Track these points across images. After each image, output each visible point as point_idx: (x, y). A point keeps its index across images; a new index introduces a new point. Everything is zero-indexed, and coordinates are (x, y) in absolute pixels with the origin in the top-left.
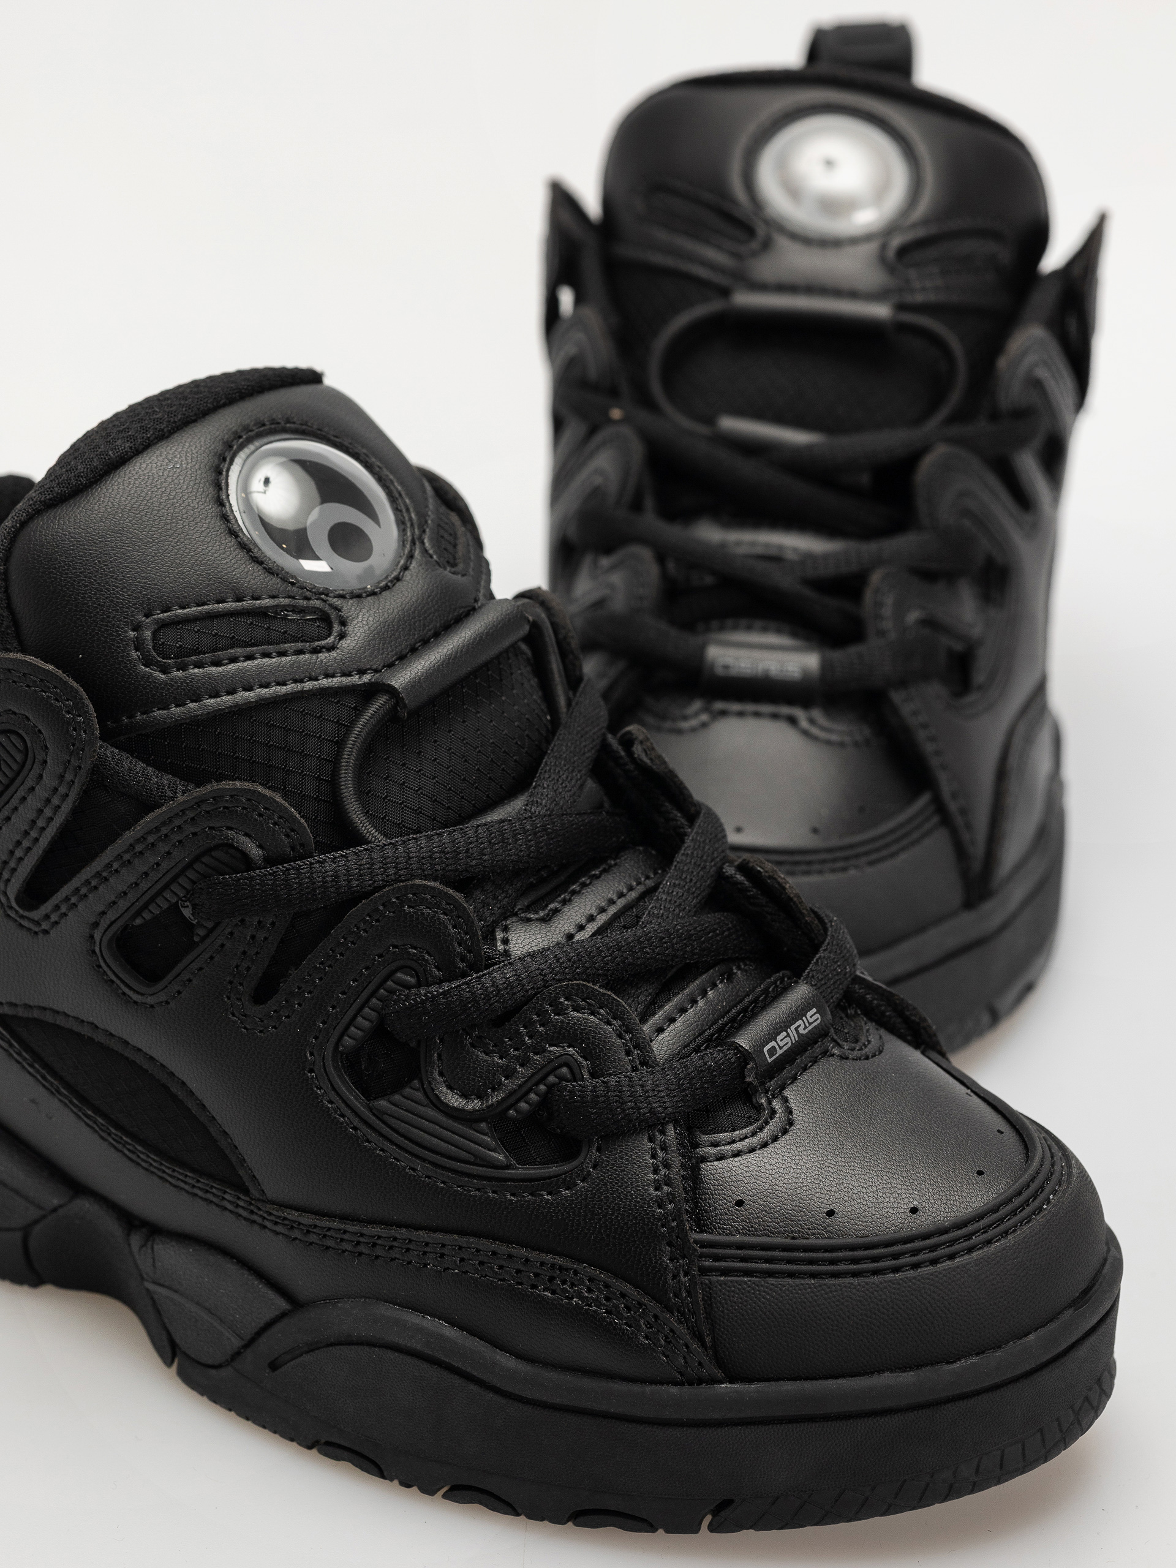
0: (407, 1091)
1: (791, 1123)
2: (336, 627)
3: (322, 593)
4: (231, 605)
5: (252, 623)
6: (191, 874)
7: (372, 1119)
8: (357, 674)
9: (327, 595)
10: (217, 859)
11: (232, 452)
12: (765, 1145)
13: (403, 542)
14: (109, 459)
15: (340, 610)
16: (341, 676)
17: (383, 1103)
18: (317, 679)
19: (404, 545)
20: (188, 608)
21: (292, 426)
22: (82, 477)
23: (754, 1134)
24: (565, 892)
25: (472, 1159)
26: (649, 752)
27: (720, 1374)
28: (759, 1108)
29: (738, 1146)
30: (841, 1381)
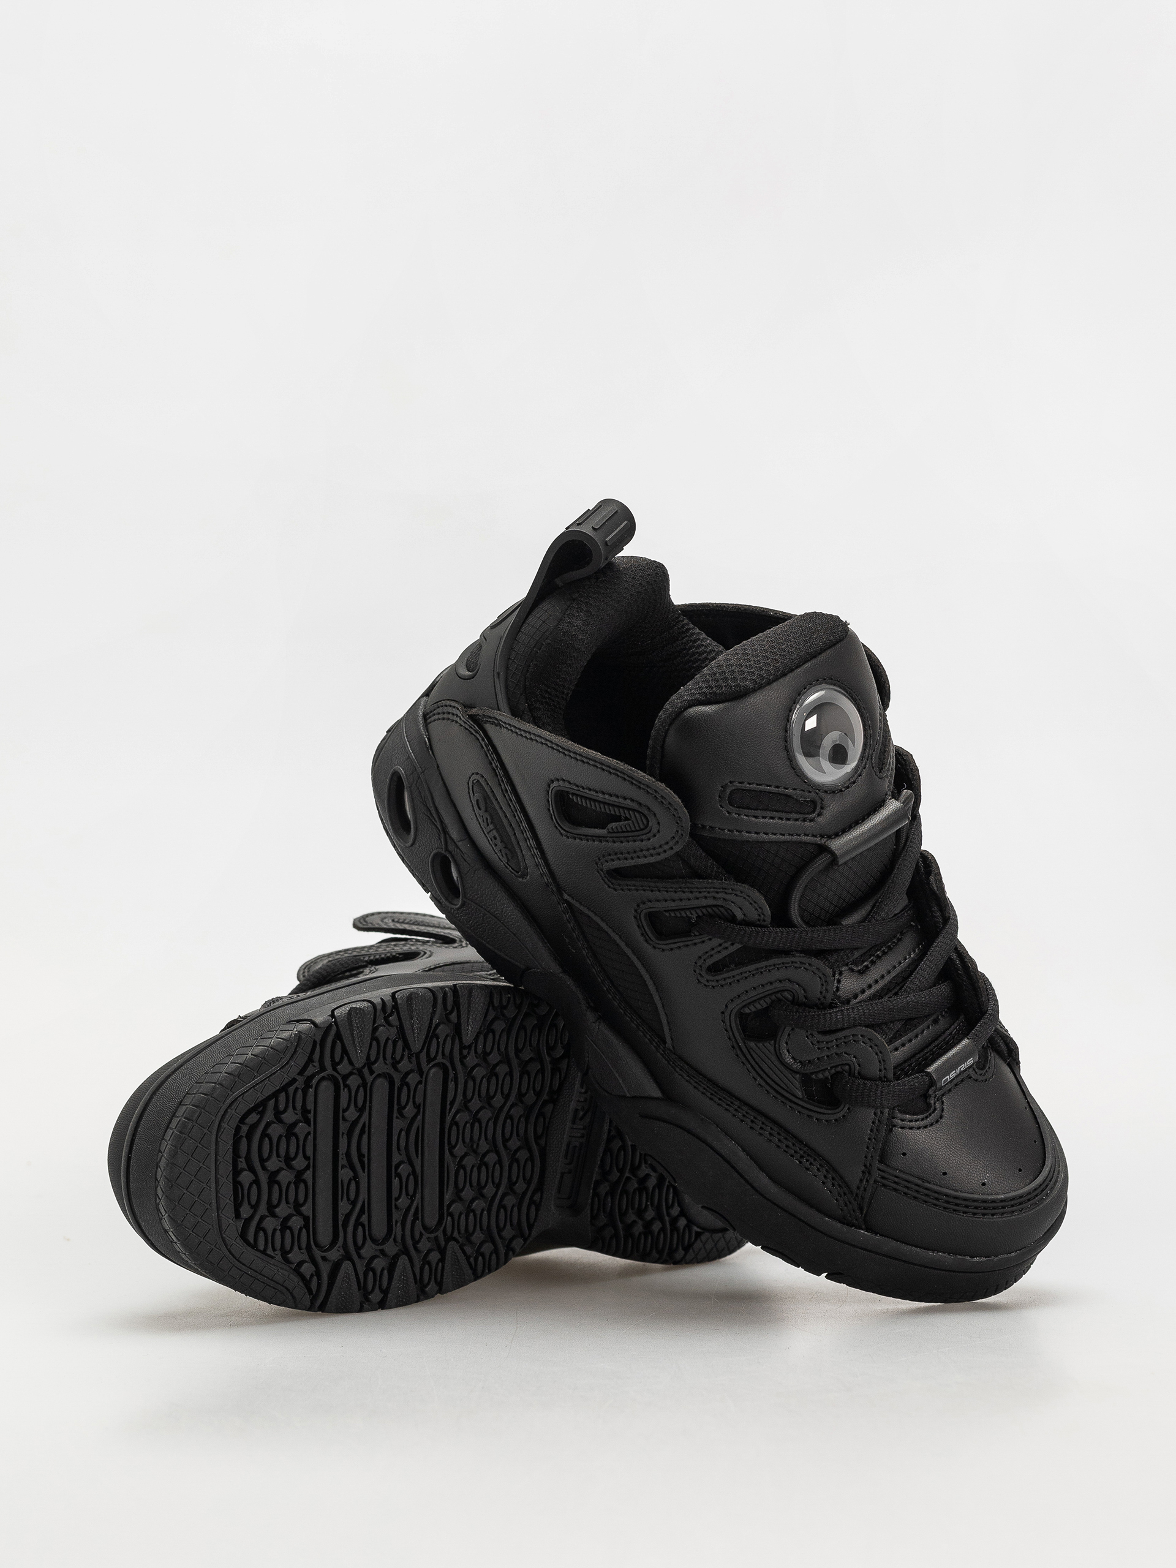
0: (767, 1044)
1: (941, 1117)
2: (819, 809)
4: (773, 789)
5: (779, 800)
6: (704, 911)
7: (745, 1050)
8: (819, 837)
9: (819, 790)
10: (720, 912)
12: (925, 1127)
13: (863, 758)
15: (823, 800)
16: (811, 836)
17: (752, 1044)
18: (799, 835)
19: (862, 760)
21: (830, 681)
23: (923, 1119)
24: (874, 955)
25: (786, 1088)
27: (863, 1226)
28: (929, 1106)
29: (913, 1124)
30: (918, 1250)
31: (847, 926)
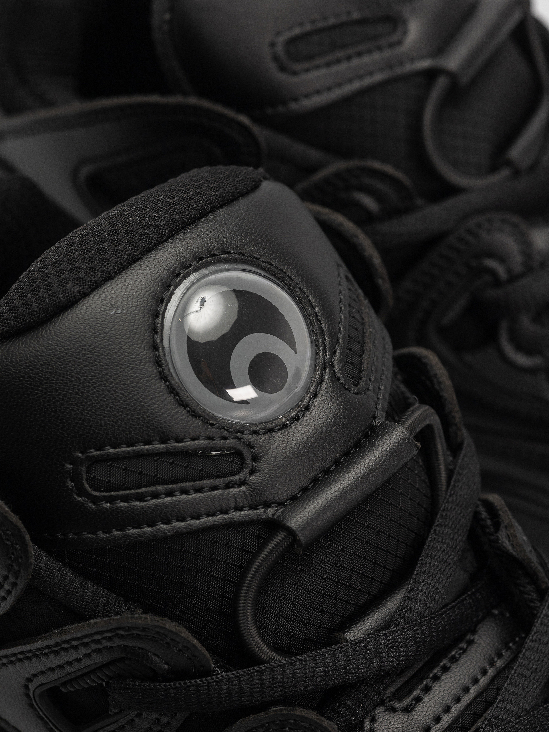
2: (249, 463)
3: (239, 431)
4: (159, 446)
5: (173, 462)
8: (262, 508)
9: (242, 433)
11: (169, 292)
13: (315, 366)
14: (59, 302)
15: (253, 447)
16: (248, 509)
18: (226, 512)
19: (315, 370)
20: (118, 448)
21: (227, 256)
22: (34, 315)
24: (427, 678)
26: (511, 539)
31: (355, 643)
